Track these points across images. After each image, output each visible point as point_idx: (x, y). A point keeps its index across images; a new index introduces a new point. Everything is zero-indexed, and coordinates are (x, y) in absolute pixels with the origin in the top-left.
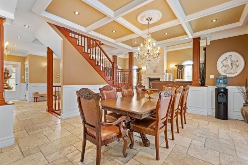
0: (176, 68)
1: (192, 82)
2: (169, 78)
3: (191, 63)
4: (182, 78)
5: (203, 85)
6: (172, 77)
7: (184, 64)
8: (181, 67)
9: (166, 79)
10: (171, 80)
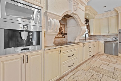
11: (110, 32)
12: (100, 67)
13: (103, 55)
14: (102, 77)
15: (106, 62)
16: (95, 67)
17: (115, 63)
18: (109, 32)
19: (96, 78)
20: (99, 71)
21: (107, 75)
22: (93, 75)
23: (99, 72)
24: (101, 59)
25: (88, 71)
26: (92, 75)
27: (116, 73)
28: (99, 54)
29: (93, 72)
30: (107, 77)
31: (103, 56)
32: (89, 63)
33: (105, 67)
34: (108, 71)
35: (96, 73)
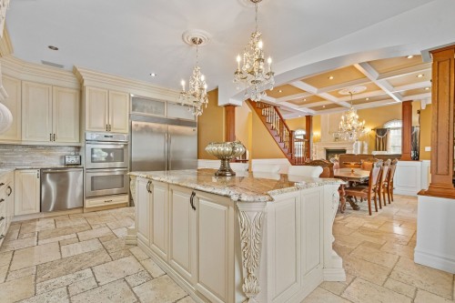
0: (374, 133)
1: (400, 156)
2: (362, 149)
3: (399, 124)
4: (385, 149)
5: (417, 158)
6: (366, 148)
7: (387, 126)
8: (382, 132)
9: (356, 150)
10: (365, 153)
11: (58, 135)
12: (64, 256)
13: (34, 220)
14: (93, 273)
15: (66, 237)
16: (47, 265)
17: (89, 227)
18: (53, 137)
19: (81, 287)
20: (72, 268)
21: (98, 261)
22: (68, 286)
23: (74, 270)
24: (41, 235)
25: (39, 291)
26: (64, 289)
27: (110, 247)
28: (21, 223)
29: (58, 280)
30: (102, 267)
31: (38, 223)
32: (11, 269)
33: (78, 249)
34: (91, 252)
35: (69, 276)
